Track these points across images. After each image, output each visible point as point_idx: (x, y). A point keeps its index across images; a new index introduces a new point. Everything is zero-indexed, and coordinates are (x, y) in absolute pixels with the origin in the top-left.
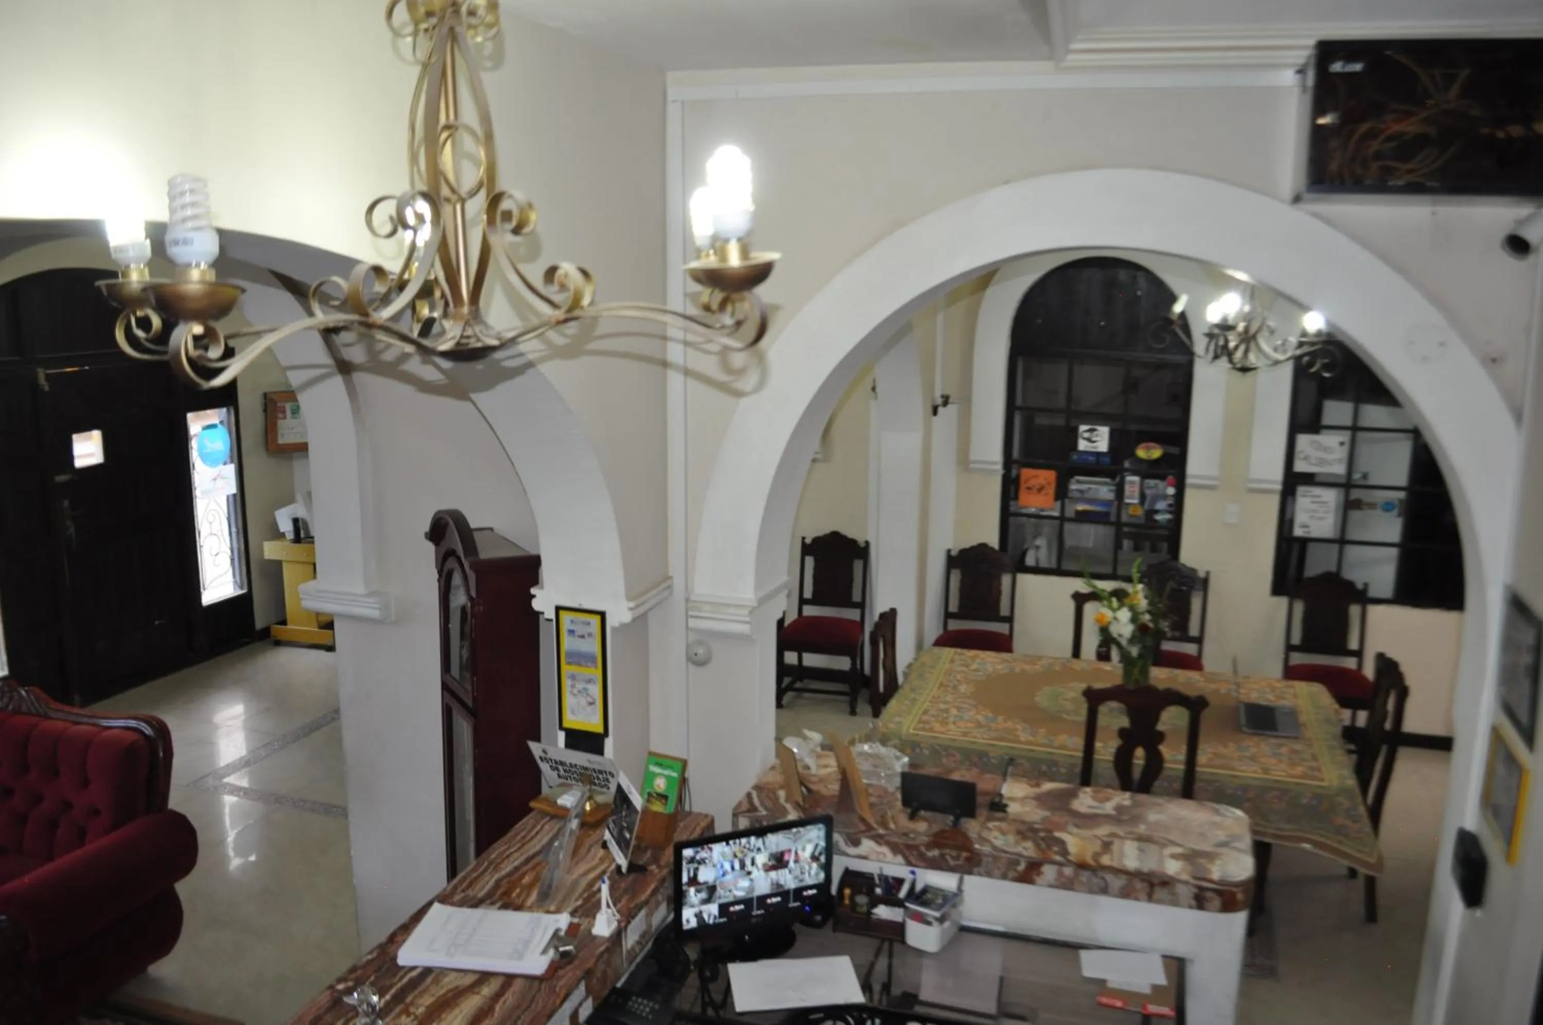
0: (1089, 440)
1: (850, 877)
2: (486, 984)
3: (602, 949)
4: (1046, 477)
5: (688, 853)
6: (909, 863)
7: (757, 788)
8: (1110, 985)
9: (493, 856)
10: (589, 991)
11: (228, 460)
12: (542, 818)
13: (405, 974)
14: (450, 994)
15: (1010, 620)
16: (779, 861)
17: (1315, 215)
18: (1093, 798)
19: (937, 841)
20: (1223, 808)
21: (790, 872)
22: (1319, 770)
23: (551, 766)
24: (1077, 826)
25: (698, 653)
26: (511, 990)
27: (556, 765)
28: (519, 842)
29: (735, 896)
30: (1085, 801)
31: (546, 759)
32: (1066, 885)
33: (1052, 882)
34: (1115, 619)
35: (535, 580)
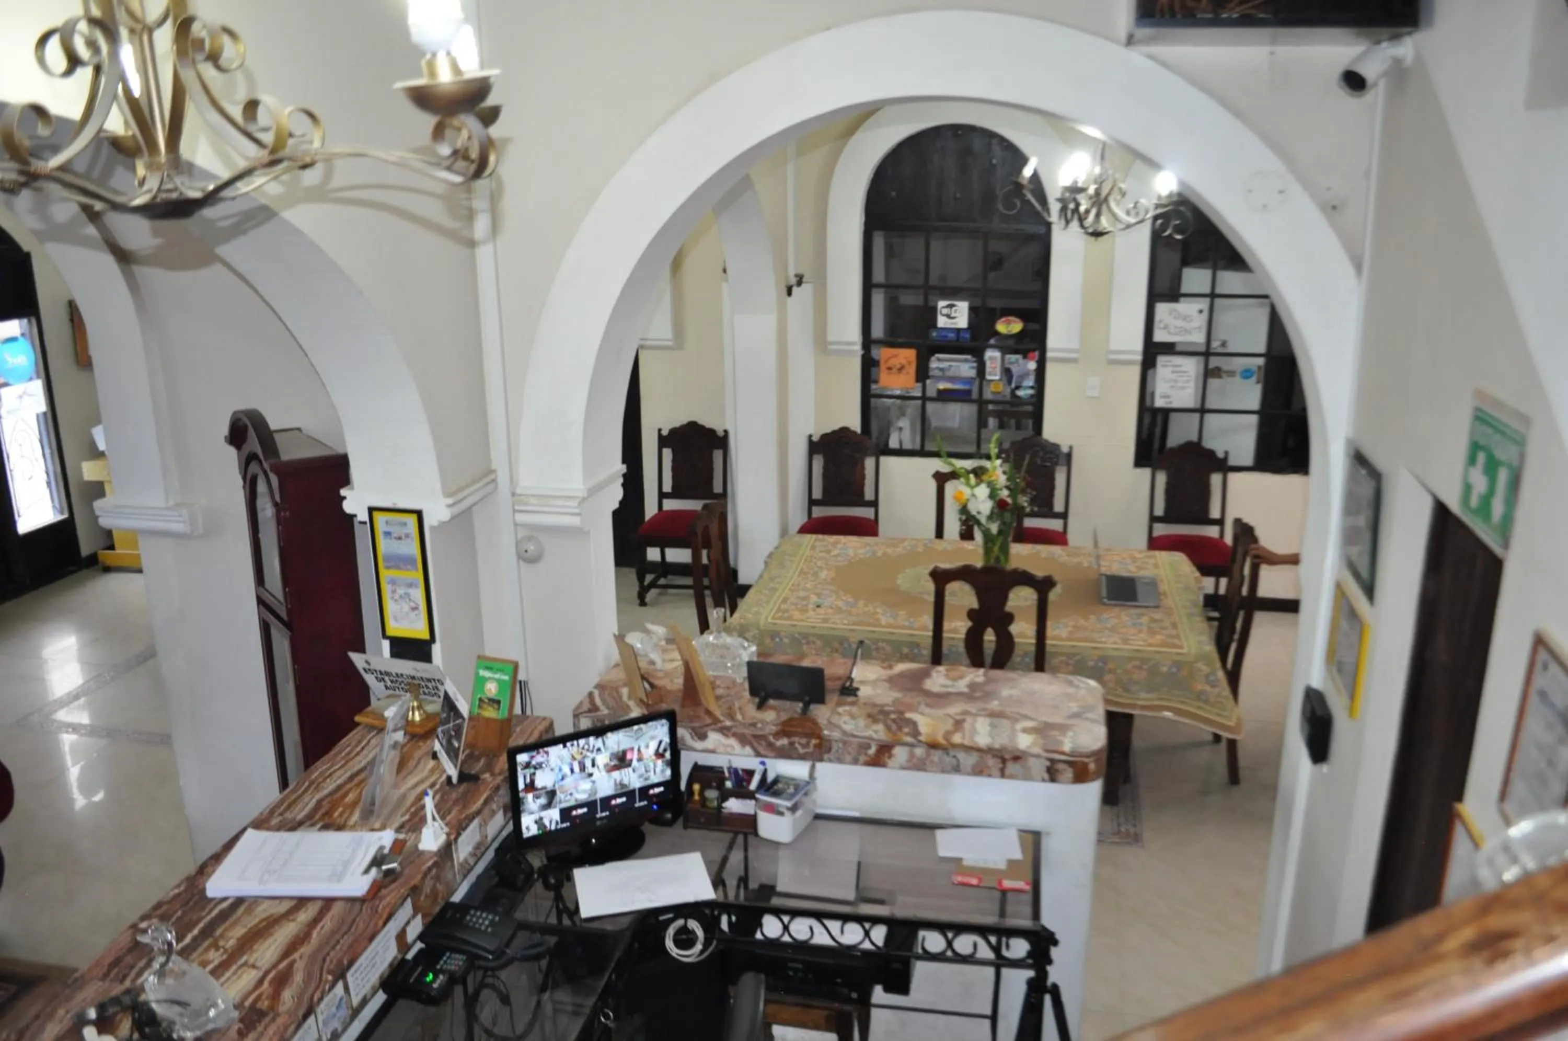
0: (948, 316)
1: (699, 771)
2: (304, 909)
3: (430, 863)
4: (907, 356)
5: (522, 758)
6: (758, 754)
7: (600, 687)
8: (965, 863)
9: (314, 776)
10: (416, 910)
11: (34, 375)
12: (369, 732)
13: (215, 906)
14: (264, 924)
15: (874, 504)
16: (621, 761)
17: (1151, 57)
18: (947, 676)
19: (786, 729)
20: (1076, 679)
21: (634, 771)
22: (1177, 637)
23: (377, 678)
24: (928, 705)
25: (529, 550)
26: (330, 914)
27: (382, 676)
28: (343, 758)
29: (576, 800)
30: (938, 680)
31: (369, 670)
32: (919, 766)
33: (905, 764)
34: (973, 495)
35: (345, 481)
